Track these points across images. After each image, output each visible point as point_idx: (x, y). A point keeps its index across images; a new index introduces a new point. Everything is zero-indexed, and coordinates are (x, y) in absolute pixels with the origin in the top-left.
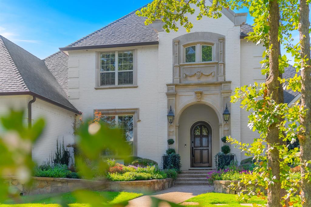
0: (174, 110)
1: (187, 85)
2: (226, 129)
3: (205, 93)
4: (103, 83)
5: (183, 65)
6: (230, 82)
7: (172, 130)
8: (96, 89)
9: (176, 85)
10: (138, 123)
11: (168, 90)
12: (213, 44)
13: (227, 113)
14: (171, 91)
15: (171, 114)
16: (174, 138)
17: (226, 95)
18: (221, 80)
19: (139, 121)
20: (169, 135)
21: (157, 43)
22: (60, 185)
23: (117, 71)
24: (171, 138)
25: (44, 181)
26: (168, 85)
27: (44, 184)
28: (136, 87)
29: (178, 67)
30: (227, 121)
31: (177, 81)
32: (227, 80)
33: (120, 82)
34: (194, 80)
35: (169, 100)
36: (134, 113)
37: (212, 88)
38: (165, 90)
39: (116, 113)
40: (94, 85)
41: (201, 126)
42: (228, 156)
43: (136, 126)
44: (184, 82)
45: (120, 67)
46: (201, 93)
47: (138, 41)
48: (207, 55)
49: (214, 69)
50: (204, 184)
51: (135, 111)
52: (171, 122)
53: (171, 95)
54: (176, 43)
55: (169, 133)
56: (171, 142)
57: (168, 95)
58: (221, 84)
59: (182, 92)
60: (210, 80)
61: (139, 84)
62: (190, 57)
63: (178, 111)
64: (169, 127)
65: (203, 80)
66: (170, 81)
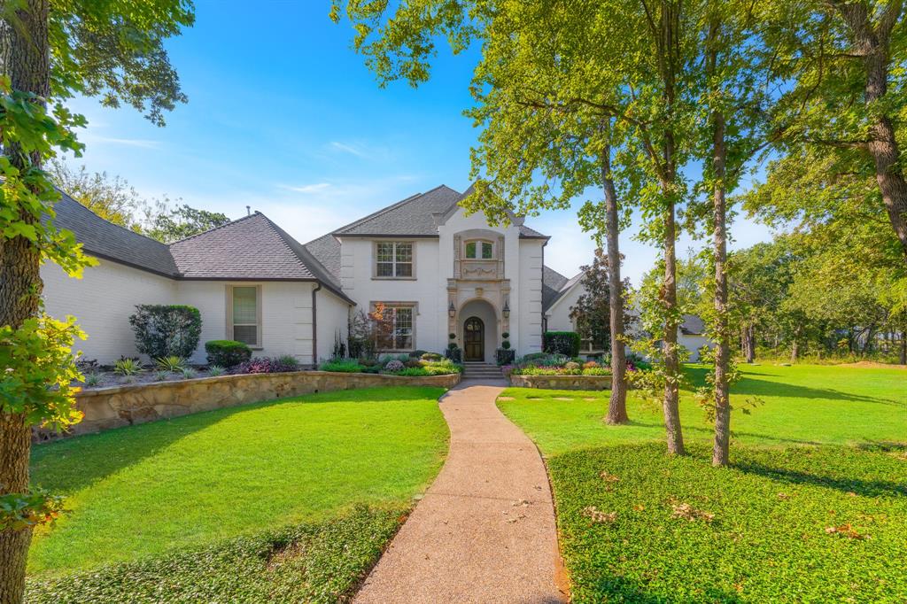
0: (455, 305)
1: (467, 281)
2: (505, 325)
3: (485, 289)
4: (379, 274)
5: (464, 261)
6: (509, 280)
7: (453, 325)
8: (373, 279)
9: (457, 280)
10: (418, 317)
11: (449, 285)
12: (493, 242)
13: (506, 309)
14: (453, 286)
15: (452, 308)
16: (455, 332)
17: (505, 292)
18: (500, 277)
19: (418, 314)
20: (449, 329)
21: (438, 236)
22: (357, 380)
23: (394, 262)
24: (452, 332)
25: (340, 376)
26: (449, 280)
27: (340, 379)
28: (416, 280)
29: (458, 262)
30: (507, 317)
31: (458, 276)
32: (506, 278)
33: (398, 273)
34: (474, 276)
35: (450, 295)
36: (413, 306)
37: (492, 284)
38: (446, 284)
39: (394, 306)
40: (370, 275)
41: (474, 321)
42: (509, 352)
43: (415, 320)
44: (465, 278)
45: (398, 259)
46: (481, 289)
47: (417, 233)
48: (487, 249)
49: (494, 267)
50: (495, 378)
51: (415, 304)
52: (451, 317)
53: (452, 290)
54: (457, 238)
55: (450, 327)
56: (452, 336)
57: (449, 289)
58: (501, 281)
59: (462, 286)
60: (494, 277)
61: (418, 277)
62: (471, 251)
63: (459, 305)
64: (450, 321)
65: (484, 277)
66: (452, 277)
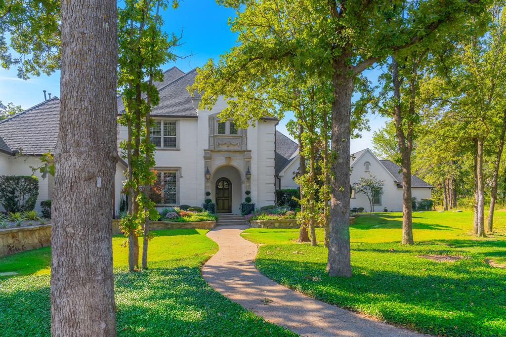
0: (210, 170)
1: (219, 151)
2: (248, 185)
3: (232, 158)
5: (216, 136)
6: (250, 151)
7: (208, 185)
9: (212, 151)
10: (181, 179)
11: (205, 154)
13: (248, 173)
14: (208, 155)
15: (207, 172)
16: (210, 191)
17: (247, 160)
18: (244, 149)
19: (182, 177)
20: (205, 188)
21: (196, 117)
23: (162, 136)
24: (207, 191)
26: (205, 150)
28: (179, 150)
29: (212, 137)
30: (249, 179)
31: (212, 148)
32: (249, 149)
33: (165, 145)
34: (225, 148)
35: (206, 162)
36: (177, 170)
37: (238, 154)
38: (203, 154)
39: (163, 170)
41: (223, 181)
42: (250, 205)
43: (179, 181)
44: (217, 149)
45: (164, 135)
46: (230, 158)
47: (180, 114)
48: (233, 131)
49: (239, 141)
50: (240, 224)
51: (178, 169)
52: (207, 179)
53: (207, 158)
54: (212, 118)
55: (206, 187)
56: (208, 194)
57: (205, 158)
58: (244, 152)
59: (215, 156)
60: (237, 148)
61: (181, 148)
63: (213, 170)
64: (206, 183)
65: (232, 148)
66: (207, 148)
